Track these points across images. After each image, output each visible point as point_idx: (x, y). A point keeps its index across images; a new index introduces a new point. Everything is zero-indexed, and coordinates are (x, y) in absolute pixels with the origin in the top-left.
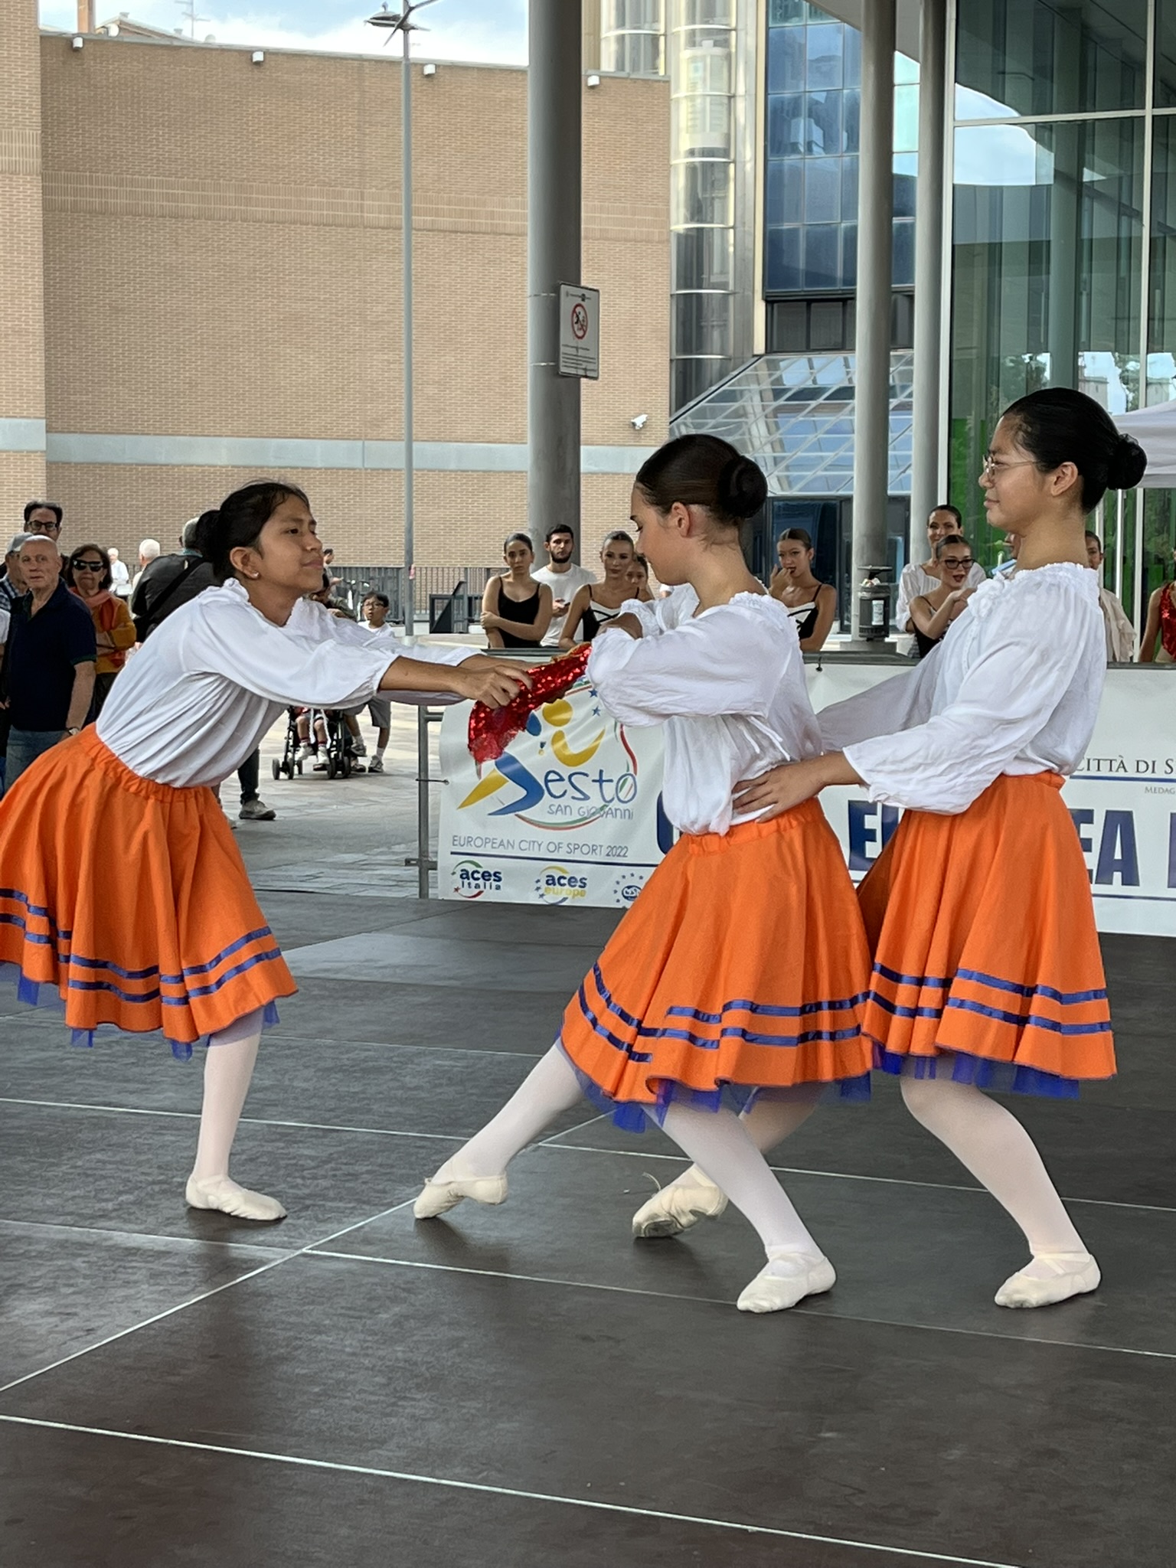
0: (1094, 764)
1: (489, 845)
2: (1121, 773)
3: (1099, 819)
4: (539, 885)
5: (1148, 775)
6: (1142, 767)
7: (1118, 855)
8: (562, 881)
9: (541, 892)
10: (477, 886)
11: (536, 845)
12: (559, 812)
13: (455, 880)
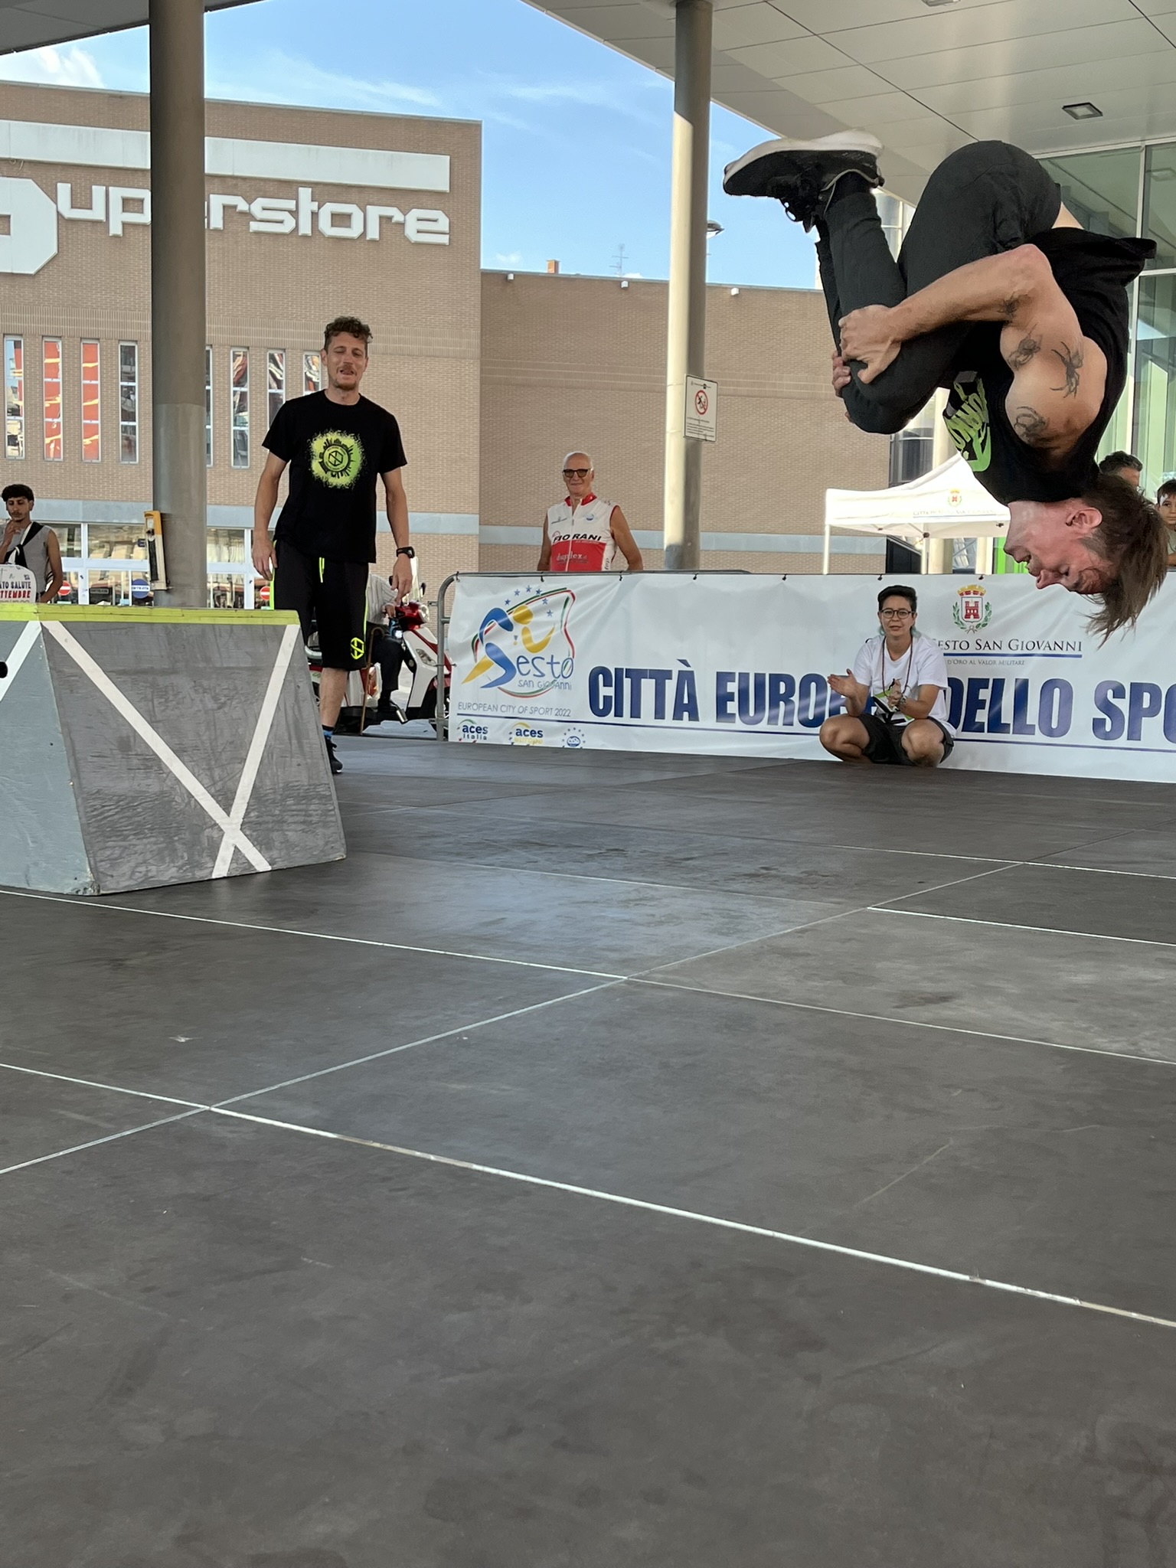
1: (482, 709)
9: (513, 740)
10: (473, 737)
11: (511, 709)
12: (526, 686)
13: (459, 733)
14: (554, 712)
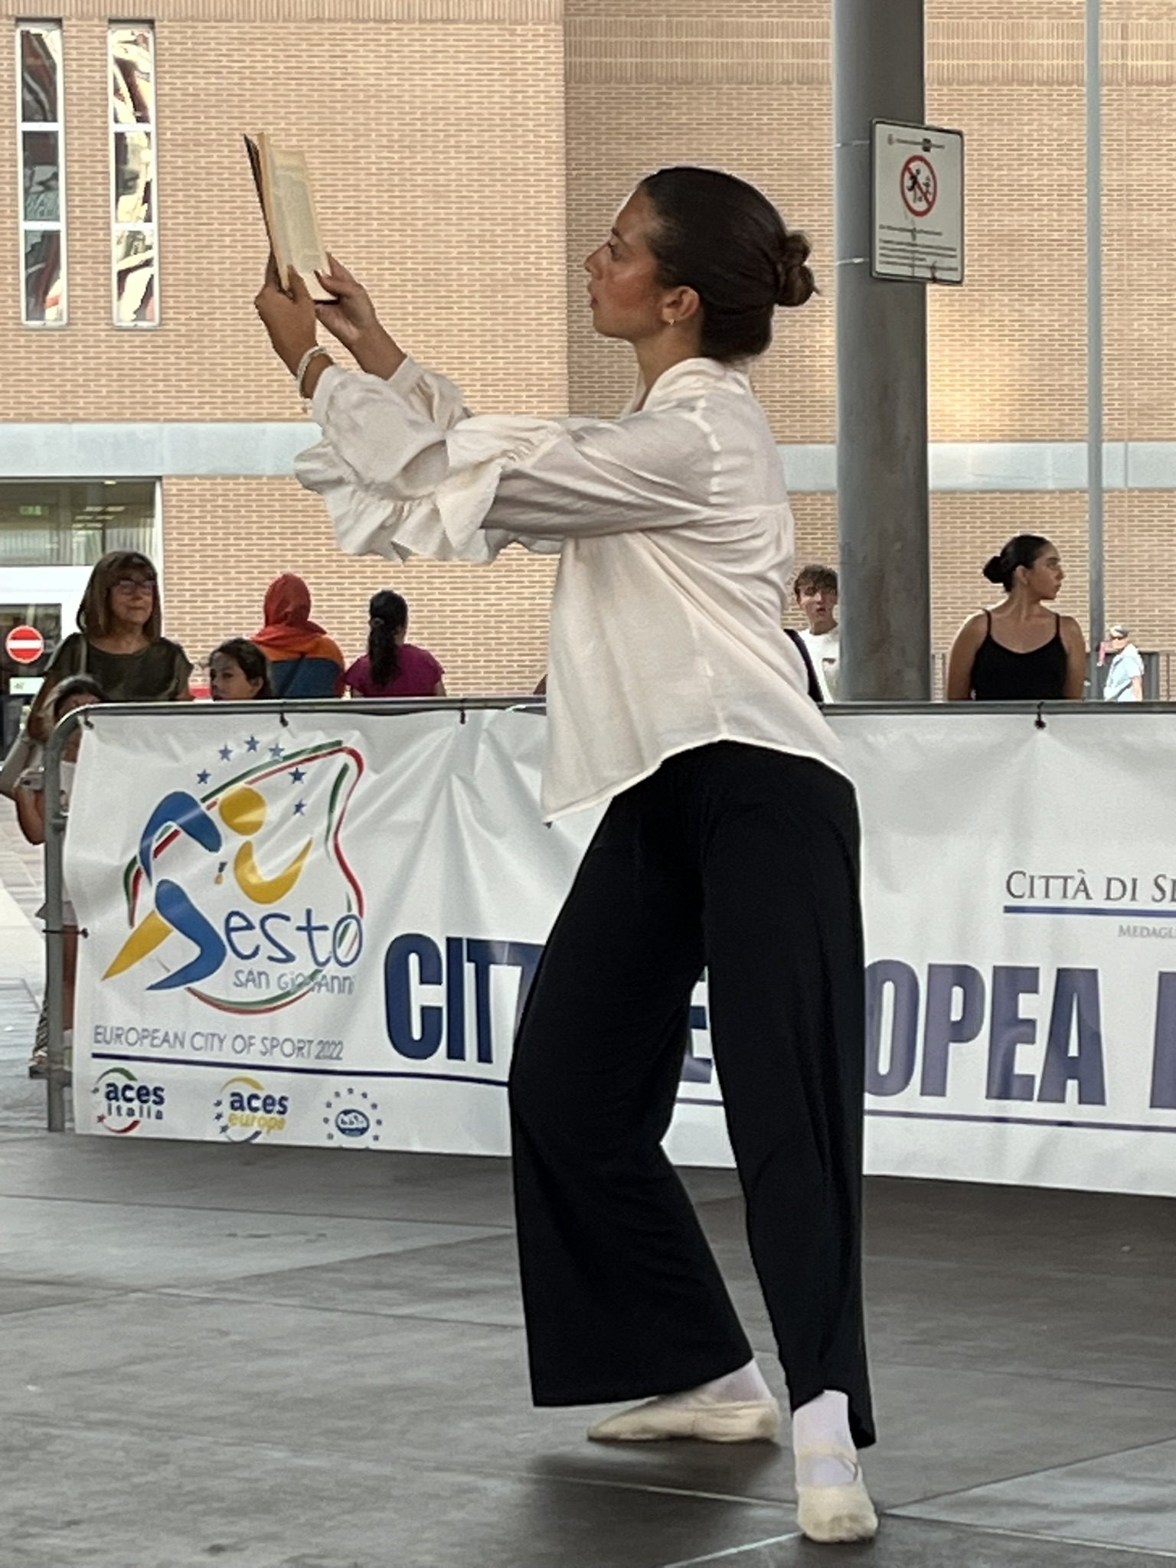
0: (1039, 885)
1: (147, 1041)
2: (1081, 902)
3: (1047, 984)
4: (219, 1110)
5: (1126, 904)
6: (1116, 887)
7: (1073, 1050)
8: (255, 1103)
9: (223, 1122)
10: (131, 1112)
11: (216, 1041)
12: (250, 984)
13: (99, 1103)
14: (315, 1049)
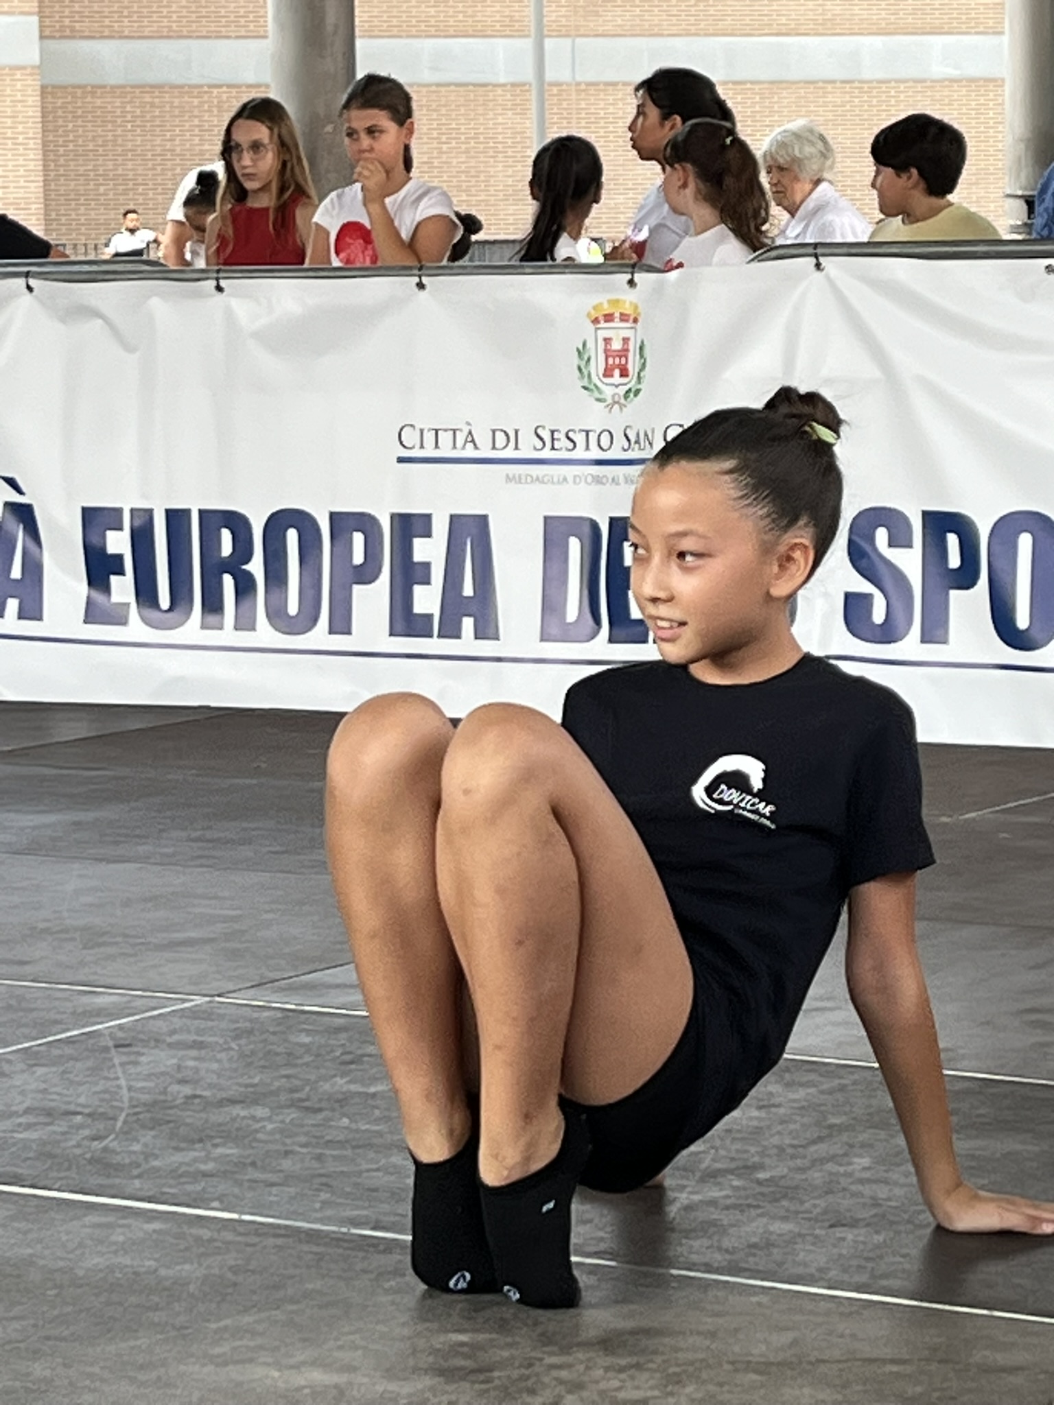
0: (429, 437)
2: (470, 452)
3: (440, 528)
5: (509, 453)
6: (500, 437)
7: (468, 590)
